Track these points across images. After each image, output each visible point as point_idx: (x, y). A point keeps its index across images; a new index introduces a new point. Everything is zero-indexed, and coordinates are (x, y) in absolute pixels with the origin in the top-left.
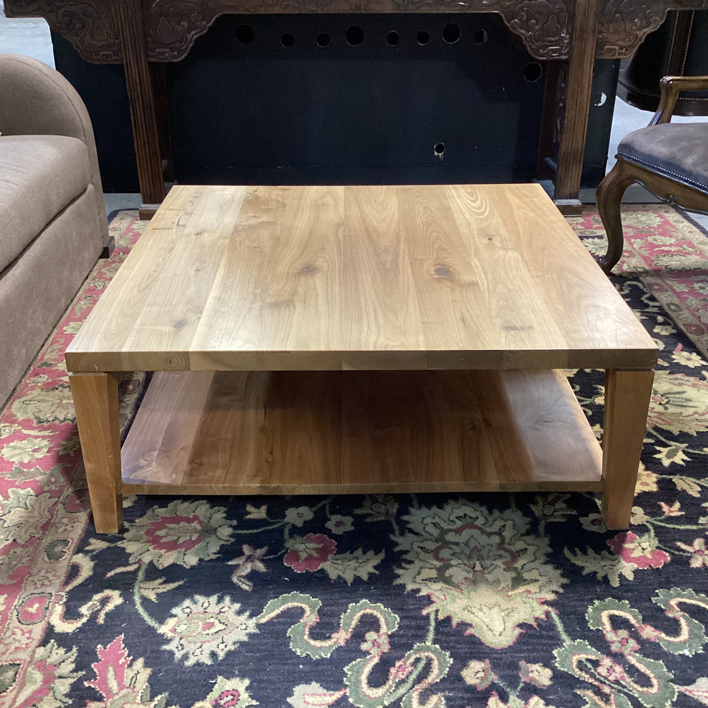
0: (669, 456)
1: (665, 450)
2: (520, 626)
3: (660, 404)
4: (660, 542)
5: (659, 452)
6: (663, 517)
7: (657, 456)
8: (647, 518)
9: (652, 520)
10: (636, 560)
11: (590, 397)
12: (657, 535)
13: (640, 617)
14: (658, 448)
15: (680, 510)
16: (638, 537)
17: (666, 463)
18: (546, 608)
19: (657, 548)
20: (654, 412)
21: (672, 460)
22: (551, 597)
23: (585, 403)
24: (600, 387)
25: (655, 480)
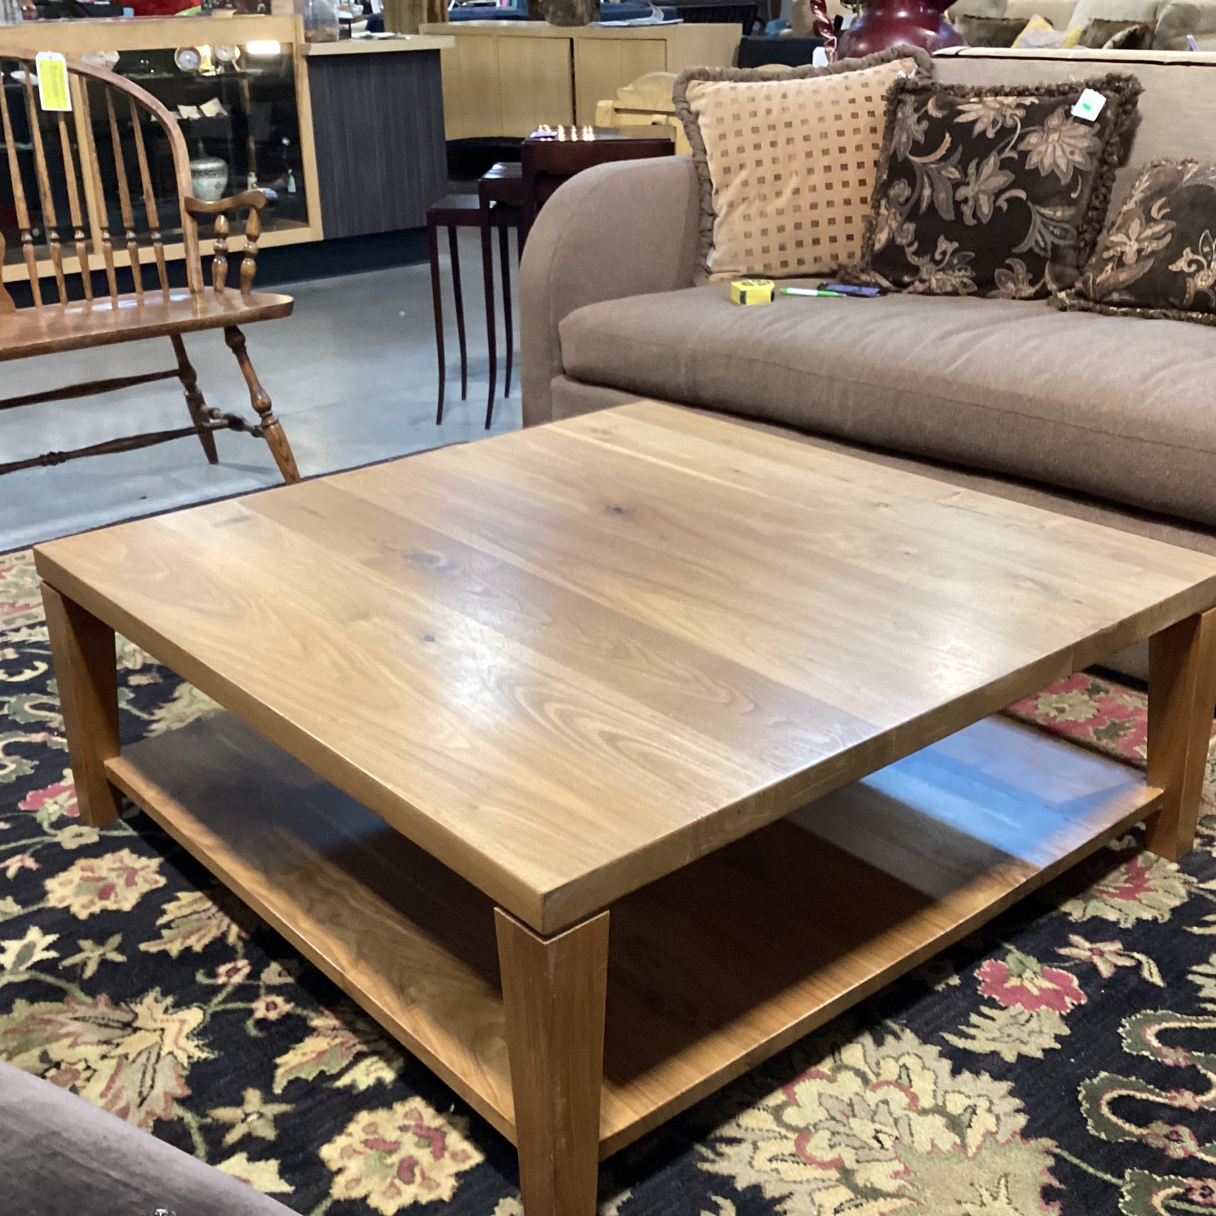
0: (29, 949)
1: (39, 955)
2: (174, 700)
3: (57, 1065)
4: (34, 819)
5: (48, 949)
6: (31, 850)
7: (51, 938)
8: (56, 840)
9: (47, 839)
10: (64, 789)
11: (215, 1015)
12: (40, 826)
13: (49, 744)
14: (52, 954)
15: (6, 869)
16: (65, 813)
17: (34, 934)
18: (155, 718)
19: (35, 811)
20: (67, 1035)
21: (25, 941)
22: (154, 726)
23: (220, 997)
24: (204, 1055)
25: (50, 896)
